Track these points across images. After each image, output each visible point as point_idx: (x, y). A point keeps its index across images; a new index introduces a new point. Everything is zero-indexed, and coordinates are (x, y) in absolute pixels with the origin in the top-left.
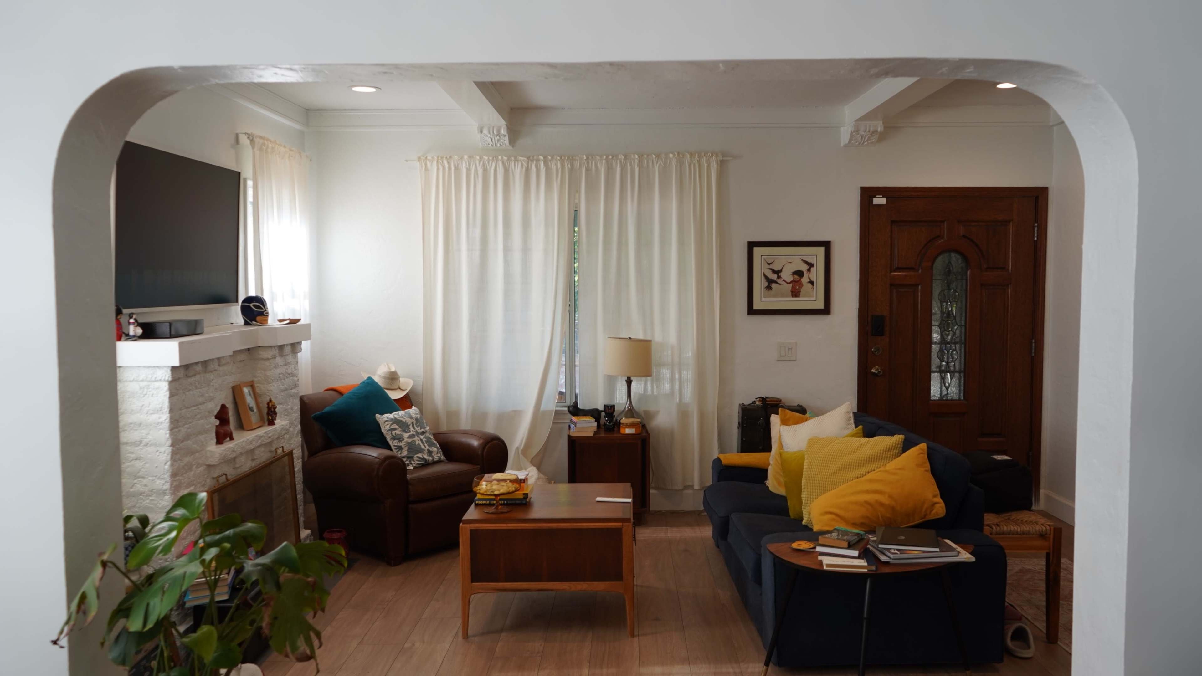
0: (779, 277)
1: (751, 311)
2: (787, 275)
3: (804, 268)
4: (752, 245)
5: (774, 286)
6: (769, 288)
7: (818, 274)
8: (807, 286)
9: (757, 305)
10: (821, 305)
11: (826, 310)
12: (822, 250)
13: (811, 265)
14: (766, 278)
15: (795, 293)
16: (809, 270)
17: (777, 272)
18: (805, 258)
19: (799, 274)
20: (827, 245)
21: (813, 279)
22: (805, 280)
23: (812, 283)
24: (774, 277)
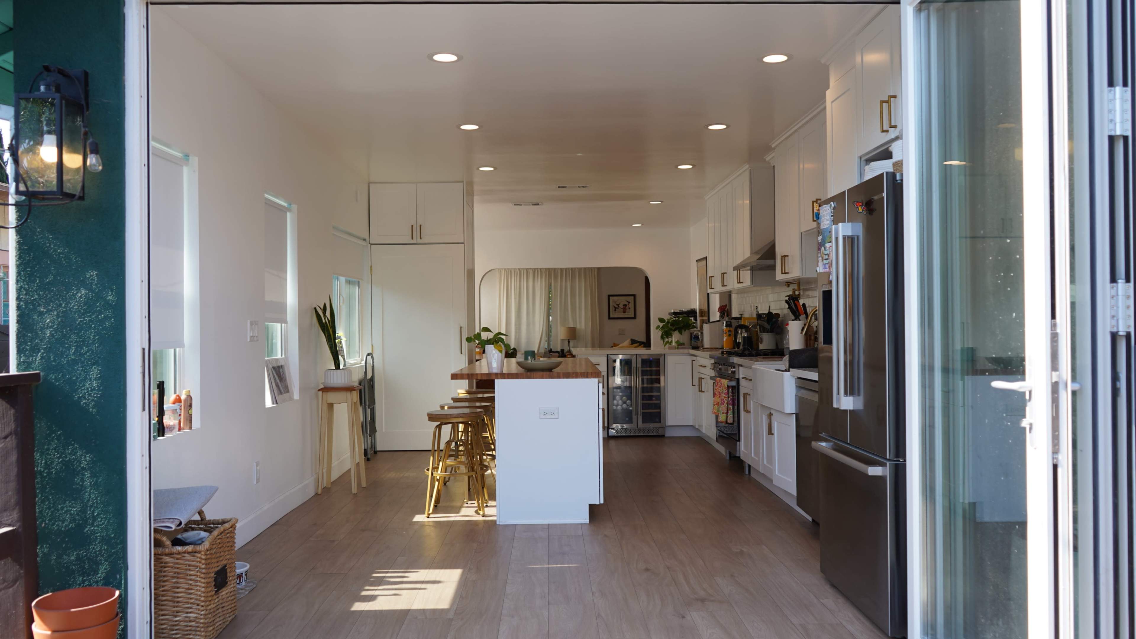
0: (619, 307)
1: (610, 318)
2: (621, 306)
3: (627, 303)
4: (609, 296)
5: (617, 309)
6: (615, 310)
7: (632, 305)
8: (628, 310)
9: (611, 316)
10: (633, 316)
11: (634, 318)
12: (632, 297)
13: (629, 302)
14: (615, 307)
15: (624, 312)
16: (629, 304)
17: (618, 305)
18: (627, 300)
19: (625, 305)
20: (634, 296)
21: (630, 307)
22: (627, 307)
23: (630, 308)
24: (617, 306)
